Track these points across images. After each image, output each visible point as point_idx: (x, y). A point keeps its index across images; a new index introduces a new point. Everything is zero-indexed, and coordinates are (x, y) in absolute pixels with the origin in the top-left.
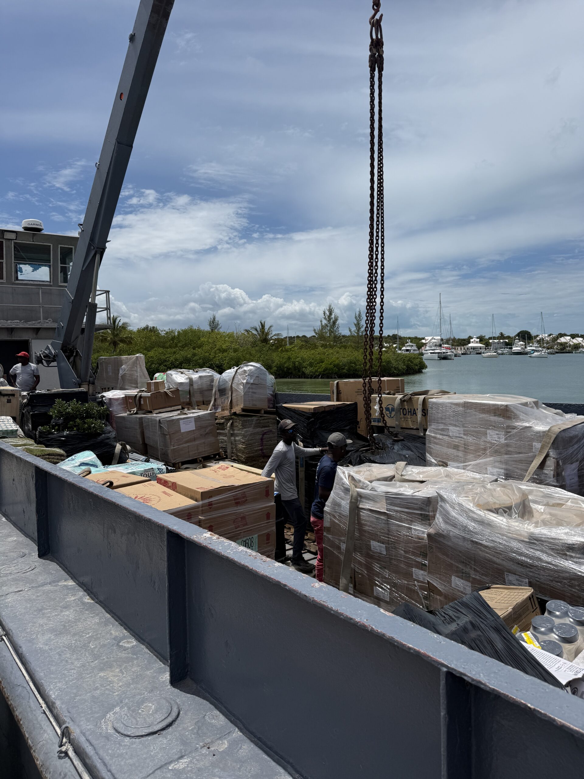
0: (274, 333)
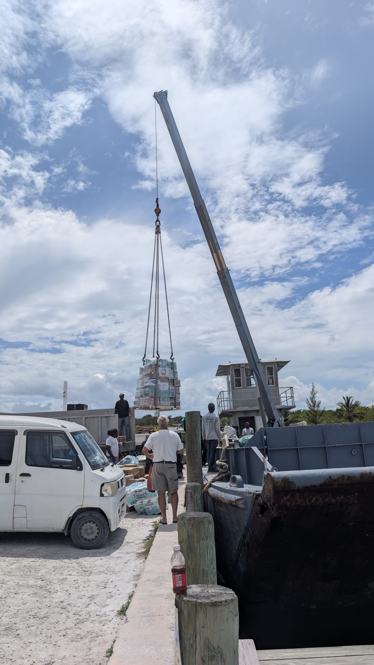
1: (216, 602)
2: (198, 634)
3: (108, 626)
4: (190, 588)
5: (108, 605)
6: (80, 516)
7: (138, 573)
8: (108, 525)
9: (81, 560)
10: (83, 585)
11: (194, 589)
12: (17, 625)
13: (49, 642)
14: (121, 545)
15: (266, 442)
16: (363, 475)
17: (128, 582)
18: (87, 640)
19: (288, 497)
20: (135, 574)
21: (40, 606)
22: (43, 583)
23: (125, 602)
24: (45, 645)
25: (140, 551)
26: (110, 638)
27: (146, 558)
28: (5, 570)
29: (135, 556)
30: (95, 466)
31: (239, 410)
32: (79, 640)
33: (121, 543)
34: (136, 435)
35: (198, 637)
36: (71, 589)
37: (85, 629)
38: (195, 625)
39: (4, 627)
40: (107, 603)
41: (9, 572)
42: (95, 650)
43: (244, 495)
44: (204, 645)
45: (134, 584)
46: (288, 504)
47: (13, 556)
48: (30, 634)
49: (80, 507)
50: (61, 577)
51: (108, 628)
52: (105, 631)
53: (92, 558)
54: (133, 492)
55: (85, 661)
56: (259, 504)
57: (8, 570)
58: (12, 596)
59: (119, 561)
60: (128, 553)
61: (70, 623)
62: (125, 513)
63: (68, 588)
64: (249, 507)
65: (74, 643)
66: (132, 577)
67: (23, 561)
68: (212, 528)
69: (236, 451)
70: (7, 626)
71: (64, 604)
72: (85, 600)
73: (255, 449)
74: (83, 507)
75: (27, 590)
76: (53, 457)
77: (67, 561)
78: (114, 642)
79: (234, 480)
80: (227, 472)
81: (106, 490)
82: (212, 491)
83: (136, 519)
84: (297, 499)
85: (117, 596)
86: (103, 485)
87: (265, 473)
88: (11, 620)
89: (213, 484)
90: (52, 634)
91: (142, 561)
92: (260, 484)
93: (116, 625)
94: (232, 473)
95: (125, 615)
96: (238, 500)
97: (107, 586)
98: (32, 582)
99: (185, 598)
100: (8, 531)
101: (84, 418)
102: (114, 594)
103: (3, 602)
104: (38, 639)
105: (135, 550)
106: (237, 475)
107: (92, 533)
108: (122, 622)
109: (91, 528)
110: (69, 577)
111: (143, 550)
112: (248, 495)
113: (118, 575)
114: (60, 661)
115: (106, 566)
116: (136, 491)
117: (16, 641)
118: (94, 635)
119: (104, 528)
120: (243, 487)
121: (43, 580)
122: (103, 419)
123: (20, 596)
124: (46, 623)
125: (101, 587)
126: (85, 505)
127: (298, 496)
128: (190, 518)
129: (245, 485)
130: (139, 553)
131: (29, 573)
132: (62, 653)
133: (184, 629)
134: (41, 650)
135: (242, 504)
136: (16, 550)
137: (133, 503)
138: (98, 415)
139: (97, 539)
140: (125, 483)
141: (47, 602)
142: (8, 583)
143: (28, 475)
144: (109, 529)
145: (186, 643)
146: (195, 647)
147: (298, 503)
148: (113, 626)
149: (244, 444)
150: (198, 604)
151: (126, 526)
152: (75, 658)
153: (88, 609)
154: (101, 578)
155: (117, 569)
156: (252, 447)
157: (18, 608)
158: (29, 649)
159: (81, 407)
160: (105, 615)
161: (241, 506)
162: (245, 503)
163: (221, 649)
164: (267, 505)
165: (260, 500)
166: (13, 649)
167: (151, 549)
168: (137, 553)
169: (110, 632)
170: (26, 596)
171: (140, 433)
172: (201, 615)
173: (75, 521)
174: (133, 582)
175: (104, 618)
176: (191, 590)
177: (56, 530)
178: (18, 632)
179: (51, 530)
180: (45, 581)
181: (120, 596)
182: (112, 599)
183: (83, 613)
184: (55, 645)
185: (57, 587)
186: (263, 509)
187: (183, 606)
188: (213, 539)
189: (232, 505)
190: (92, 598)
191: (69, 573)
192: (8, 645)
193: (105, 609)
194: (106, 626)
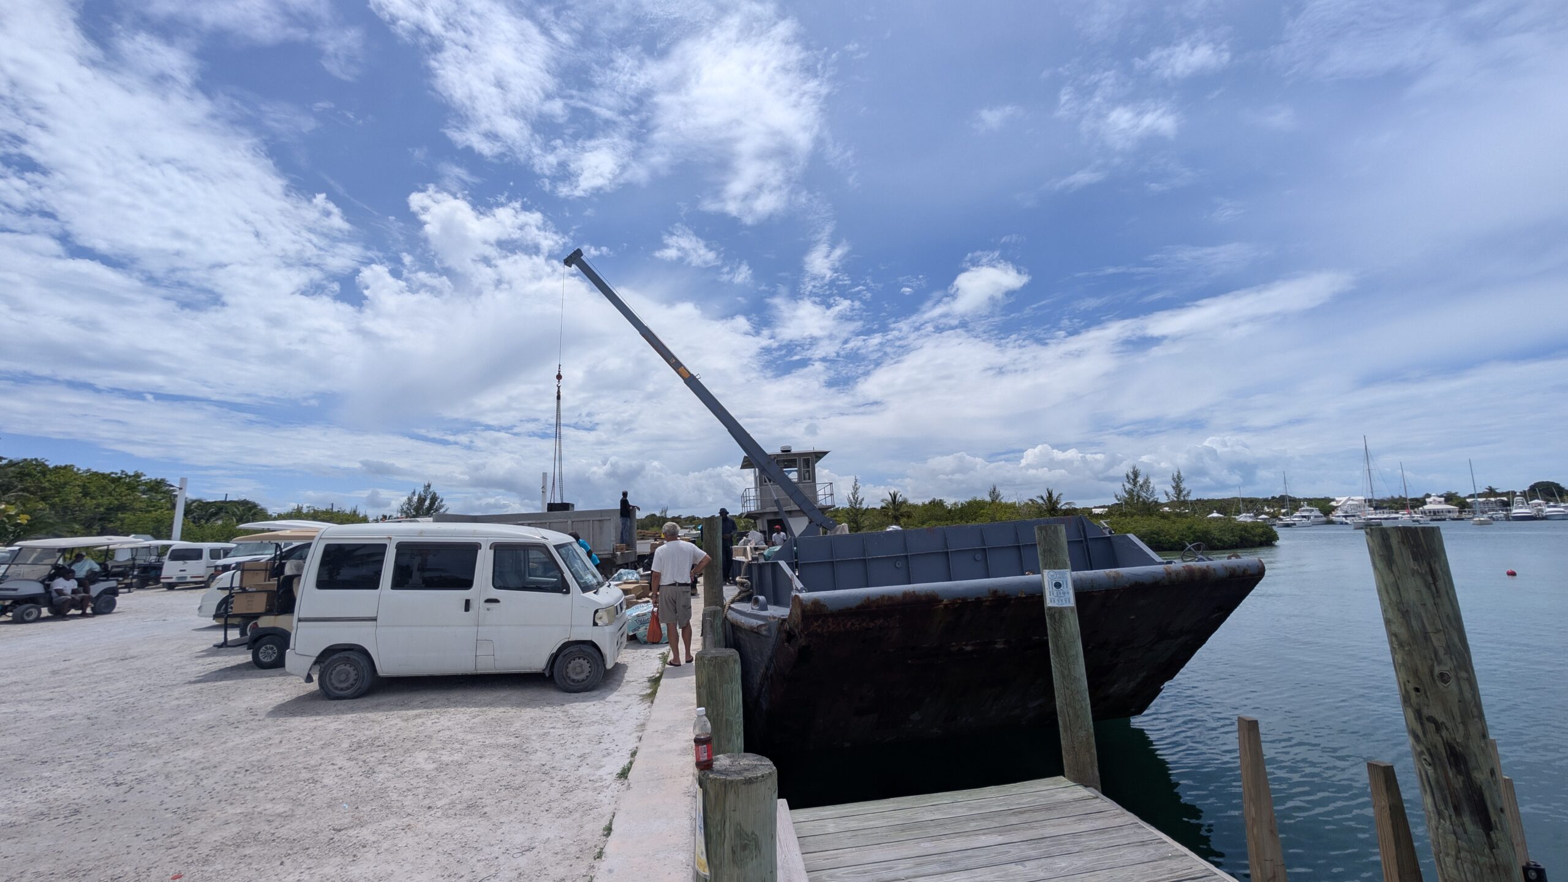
0: (1063, 503)
1: (750, 779)
2: (728, 819)
3: (605, 794)
4: (717, 759)
5: (604, 766)
6: (567, 651)
7: (642, 721)
8: (603, 660)
9: (567, 707)
10: (571, 740)
11: (722, 761)
12: (483, 800)
13: (526, 820)
14: (619, 685)
15: (796, 554)
16: (905, 594)
17: (630, 735)
18: (577, 815)
19: (819, 622)
20: (639, 724)
21: (514, 772)
22: (517, 741)
23: (626, 762)
24: (523, 825)
25: (644, 693)
26: (607, 810)
27: (652, 702)
28: (465, 725)
29: (637, 700)
30: (586, 588)
31: (768, 511)
32: (567, 815)
33: (619, 683)
34: (638, 542)
35: (728, 824)
36: (554, 747)
37: (574, 799)
38: (725, 808)
39: (465, 804)
40: (602, 763)
41: (471, 728)
42: (588, 827)
43: (767, 621)
44: (735, 832)
45: (638, 737)
46: (819, 630)
47: (476, 705)
48: (501, 812)
49: (567, 640)
50: (542, 731)
51: (605, 797)
52: (601, 801)
53: (582, 704)
54: (634, 617)
55: (576, 843)
56: (785, 631)
57: (470, 725)
58: (476, 761)
59: (617, 706)
60: (628, 696)
61: (554, 793)
62: (625, 643)
63: (551, 746)
64: (773, 634)
65: (561, 820)
66: (635, 726)
67: (490, 712)
68: (738, 669)
69: (760, 566)
70: (470, 803)
71: (546, 767)
72: (575, 761)
73: (783, 564)
74: (570, 640)
75: (495, 752)
76: (529, 576)
77: (549, 709)
78: (613, 817)
79: (757, 601)
80: (748, 591)
81: (601, 618)
82: (731, 615)
83: (639, 651)
84: (830, 624)
85: (616, 754)
86: (596, 611)
87: (793, 594)
88: (475, 794)
89: (732, 606)
90: (531, 809)
91: (647, 705)
92: (786, 605)
93: (616, 792)
94: (755, 592)
95: (626, 778)
96: (761, 626)
97: (602, 741)
98: (502, 740)
99: (711, 776)
100: (469, 673)
101: (570, 522)
102: (611, 751)
103: (464, 770)
104: (512, 817)
105: (637, 692)
106: (761, 595)
107: (582, 672)
108: (624, 788)
109: (581, 666)
110: (552, 730)
111: (649, 691)
112: (772, 620)
113: (617, 725)
114: (542, 845)
115: (601, 714)
116: (638, 616)
117: (482, 823)
118: (586, 807)
119: (598, 665)
120: (766, 609)
121: (517, 737)
122: (596, 523)
123: (487, 760)
124: (522, 796)
125: (594, 743)
126: (573, 638)
127: (831, 621)
128: (712, 657)
129: (769, 607)
130: (643, 696)
131: (498, 728)
132: (545, 834)
133: (709, 814)
134: (516, 833)
135: (765, 630)
136: (479, 698)
137: (635, 630)
138: (588, 519)
139: (588, 680)
140: (625, 607)
141: (523, 766)
142: (470, 743)
143: (496, 601)
144: (605, 666)
145: (712, 831)
146: (723, 835)
147: (831, 629)
148: (611, 793)
149: (769, 557)
150: (728, 782)
151: (626, 660)
152: (562, 840)
153: (579, 773)
154: (594, 730)
155: (615, 718)
156: (779, 562)
157: (484, 777)
158: (500, 832)
159: (565, 507)
160: (601, 779)
161: (764, 633)
162: (769, 630)
163: (756, 835)
164: (794, 632)
165: (787, 626)
166: (478, 833)
167: (658, 691)
168: (641, 696)
169: (608, 802)
170: (494, 759)
171: (642, 539)
172: (731, 796)
173: (560, 657)
174: (636, 734)
175: (601, 784)
176: (718, 763)
177: (534, 670)
178: (486, 810)
179: (528, 671)
180: (520, 738)
181: (619, 754)
182: (609, 757)
183: (572, 778)
184: (535, 824)
185: (537, 745)
186: (790, 636)
187: (708, 786)
188: (740, 681)
189: (754, 632)
190: (583, 757)
191: (552, 726)
192: (472, 828)
193: (600, 772)
194: (603, 794)
